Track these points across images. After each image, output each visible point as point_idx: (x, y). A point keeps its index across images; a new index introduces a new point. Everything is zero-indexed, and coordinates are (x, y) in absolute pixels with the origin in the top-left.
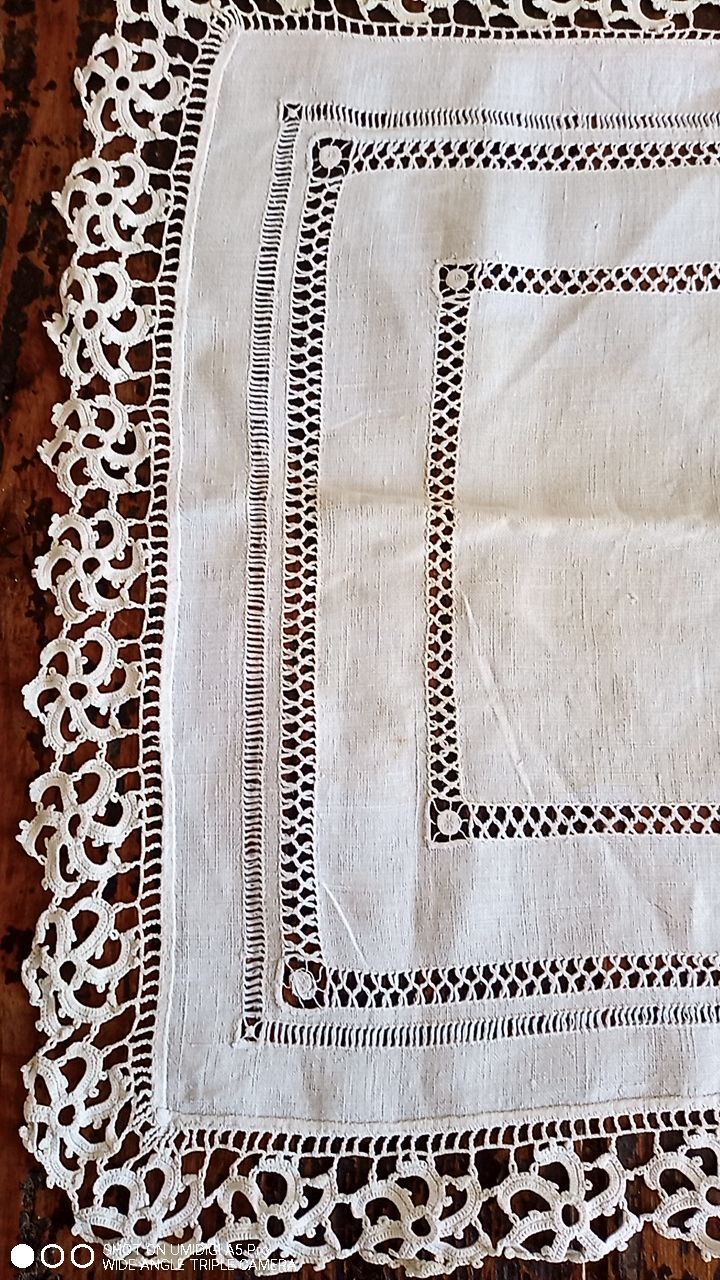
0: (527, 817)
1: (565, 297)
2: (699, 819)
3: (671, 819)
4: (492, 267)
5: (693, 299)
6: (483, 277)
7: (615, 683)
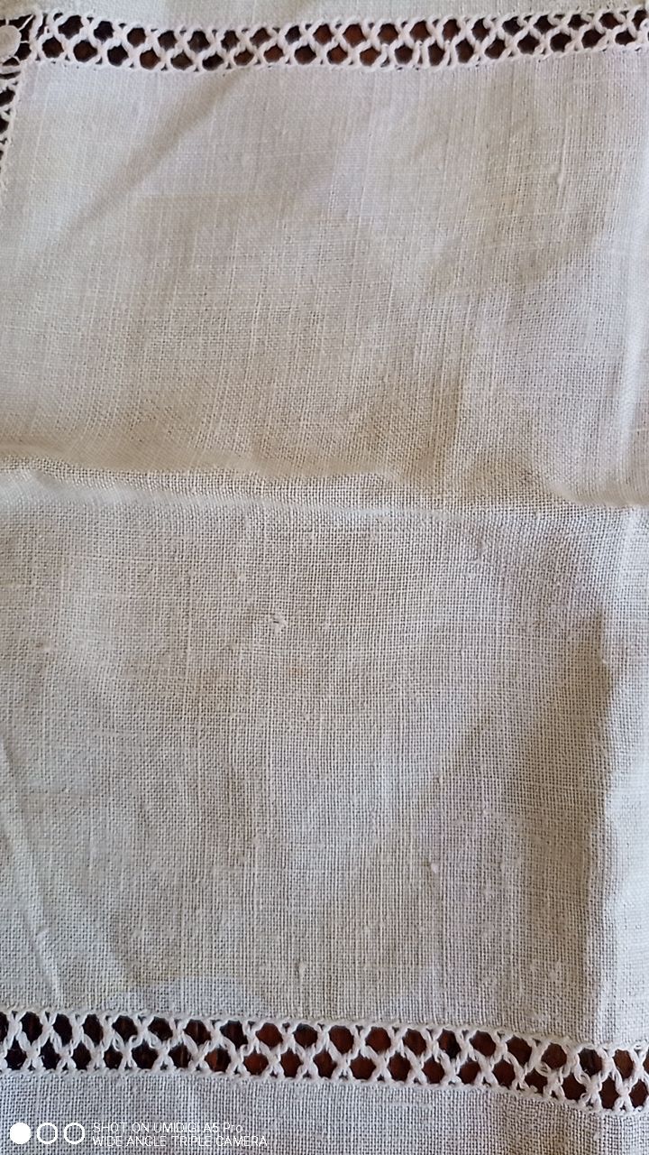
0: (49, 1033)
1: (196, 74)
2: (367, 1052)
3: (315, 1051)
4: (62, 21)
5: (423, 79)
6: (46, 36)
7: (232, 784)
